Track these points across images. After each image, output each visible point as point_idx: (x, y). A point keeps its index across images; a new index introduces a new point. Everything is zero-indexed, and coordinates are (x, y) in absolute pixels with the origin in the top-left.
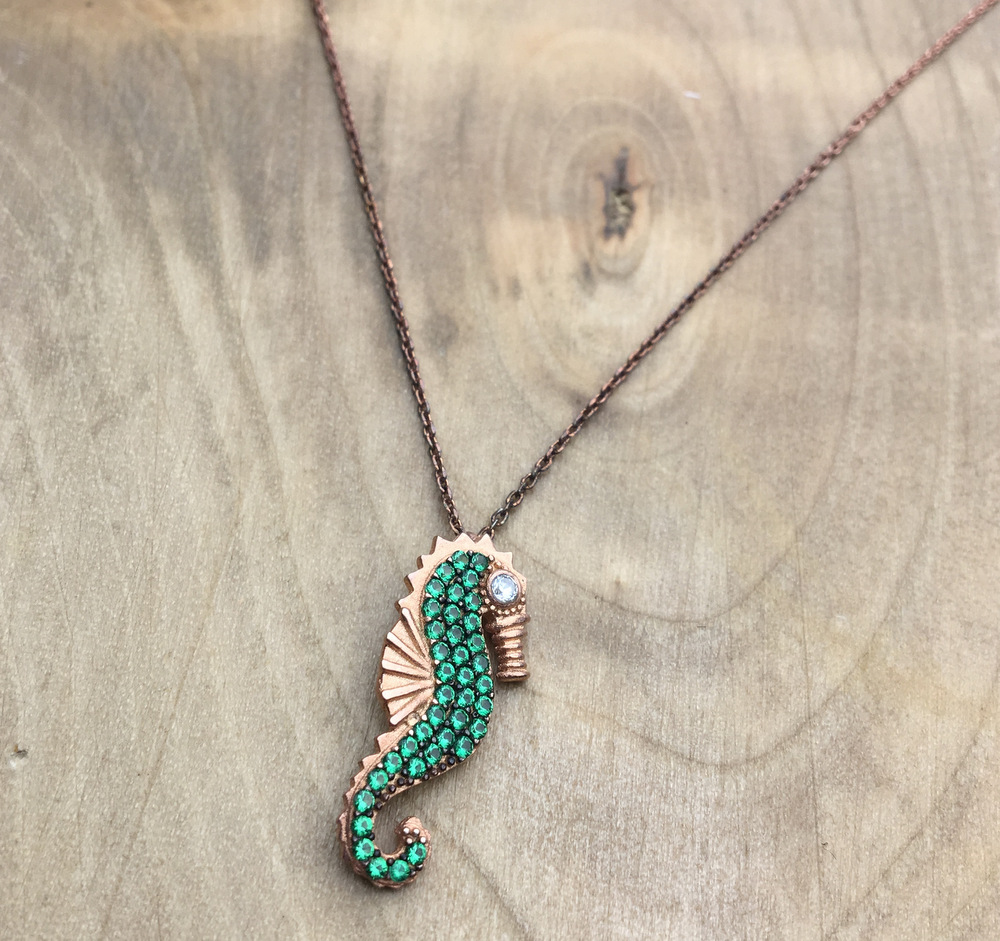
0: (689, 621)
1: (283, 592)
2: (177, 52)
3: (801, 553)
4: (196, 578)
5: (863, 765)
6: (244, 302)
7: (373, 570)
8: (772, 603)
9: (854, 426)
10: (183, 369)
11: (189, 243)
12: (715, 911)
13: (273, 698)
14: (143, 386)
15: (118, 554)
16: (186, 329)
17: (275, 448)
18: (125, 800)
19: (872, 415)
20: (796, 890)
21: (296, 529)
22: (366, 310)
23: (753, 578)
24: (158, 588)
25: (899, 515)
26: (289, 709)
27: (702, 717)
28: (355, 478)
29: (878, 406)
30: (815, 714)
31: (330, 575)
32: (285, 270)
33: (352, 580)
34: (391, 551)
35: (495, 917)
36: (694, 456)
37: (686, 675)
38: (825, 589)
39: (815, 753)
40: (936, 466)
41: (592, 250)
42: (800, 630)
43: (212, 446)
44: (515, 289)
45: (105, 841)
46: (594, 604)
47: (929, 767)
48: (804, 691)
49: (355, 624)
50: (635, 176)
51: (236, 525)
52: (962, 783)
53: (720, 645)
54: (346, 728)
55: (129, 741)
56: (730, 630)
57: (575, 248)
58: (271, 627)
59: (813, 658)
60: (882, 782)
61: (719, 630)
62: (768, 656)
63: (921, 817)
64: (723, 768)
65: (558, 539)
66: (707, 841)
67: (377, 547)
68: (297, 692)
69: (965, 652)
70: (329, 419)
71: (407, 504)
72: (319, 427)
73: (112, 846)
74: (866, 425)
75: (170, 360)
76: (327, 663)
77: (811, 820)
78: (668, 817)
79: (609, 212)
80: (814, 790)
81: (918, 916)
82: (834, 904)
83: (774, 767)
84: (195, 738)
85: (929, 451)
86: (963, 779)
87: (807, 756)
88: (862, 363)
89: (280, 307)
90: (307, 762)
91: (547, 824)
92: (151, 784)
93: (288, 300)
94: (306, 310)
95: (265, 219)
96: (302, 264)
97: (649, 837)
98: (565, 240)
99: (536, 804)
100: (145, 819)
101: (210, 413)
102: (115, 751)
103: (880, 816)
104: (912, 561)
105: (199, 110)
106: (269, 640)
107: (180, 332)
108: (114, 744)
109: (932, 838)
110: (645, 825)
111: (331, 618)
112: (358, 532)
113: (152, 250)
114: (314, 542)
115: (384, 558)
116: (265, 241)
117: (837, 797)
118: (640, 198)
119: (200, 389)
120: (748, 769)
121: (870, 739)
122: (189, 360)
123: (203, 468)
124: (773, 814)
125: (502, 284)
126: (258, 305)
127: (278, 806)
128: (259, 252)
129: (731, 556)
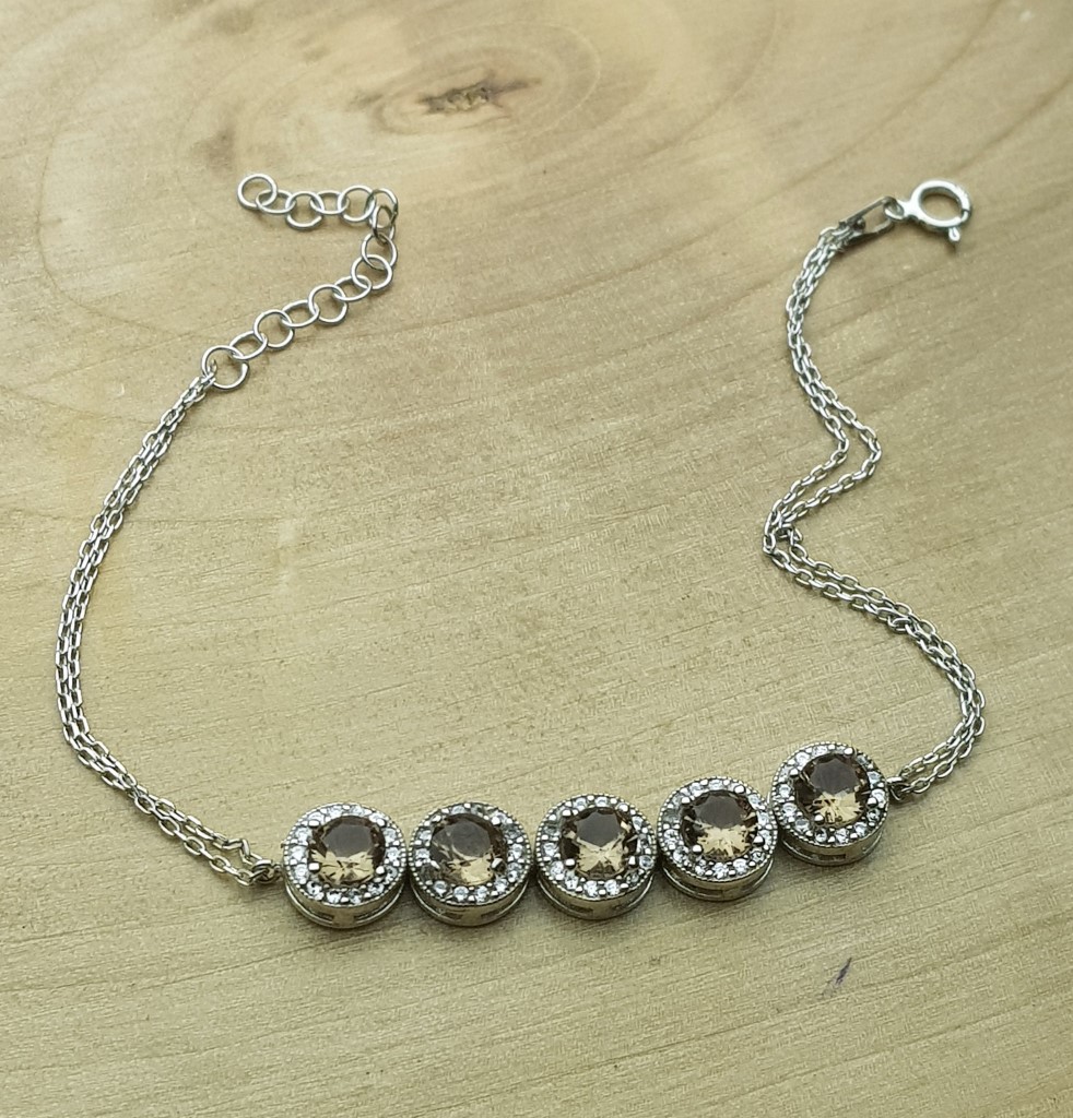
0: (54, 281)
3: (170, 342)
8: (106, 335)
19: (357, 358)
28: (53, 19)
29: (371, 360)
38: (144, 369)
41: (398, 95)
42: (92, 361)
46: (31, 211)
47: (13, 490)
48: (34, 379)
50: (510, 100)
56: (62, 312)
57: (392, 82)
59: (70, 378)
61: (57, 304)
62: (53, 345)
65: (77, 168)
71: (49, 59)
74: (342, 357)
79: (452, 95)
86: (16, 517)
98: (395, 73)
118: (487, 111)
129: (135, 292)
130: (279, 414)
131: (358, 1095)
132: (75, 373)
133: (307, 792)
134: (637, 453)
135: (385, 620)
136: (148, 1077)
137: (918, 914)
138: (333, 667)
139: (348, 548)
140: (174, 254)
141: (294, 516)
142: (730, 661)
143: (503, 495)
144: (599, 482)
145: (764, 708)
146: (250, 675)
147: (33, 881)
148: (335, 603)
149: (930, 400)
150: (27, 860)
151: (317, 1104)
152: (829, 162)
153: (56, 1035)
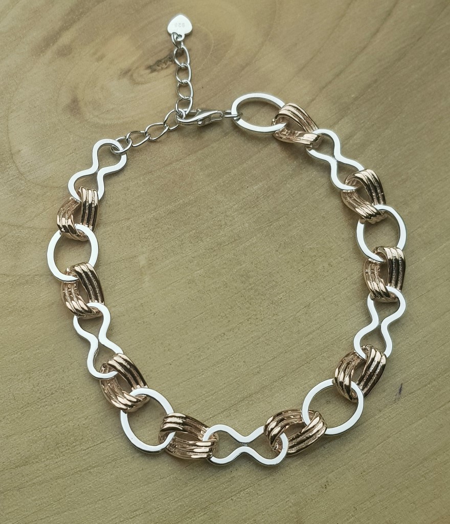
23: (55, 184)
30: (23, 227)
39: (10, 234)
41: (137, 68)
44: (101, 58)
46: (7, 149)
47: (32, 267)
48: (28, 220)
56: (31, 189)
57: (133, 63)
60: (16, 257)
61: (28, 186)
62: (31, 204)
63: (14, 273)
65: (20, 127)
79: (158, 63)
87: (7, 232)
98: (133, 59)
109: (10, 280)
121: (28, 246)
125: (99, 54)
130: (126, 213)
131: (230, 481)
132: (43, 213)
133: (178, 364)
134: (268, 197)
135: (189, 288)
136: (148, 492)
137: (423, 360)
138: (175, 311)
139: (168, 262)
140: (68, 155)
141: (143, 253)
142: (326, 274)
143: (221, 226)
144: (257, 212)
145: (344, 290)
146: (144, 323)
147: (84, 424)
148: (168, 285)
149: (376, 149)
150: (80, 416)
151: (215, 488)
152: (312, 58)
153: (109, 484)
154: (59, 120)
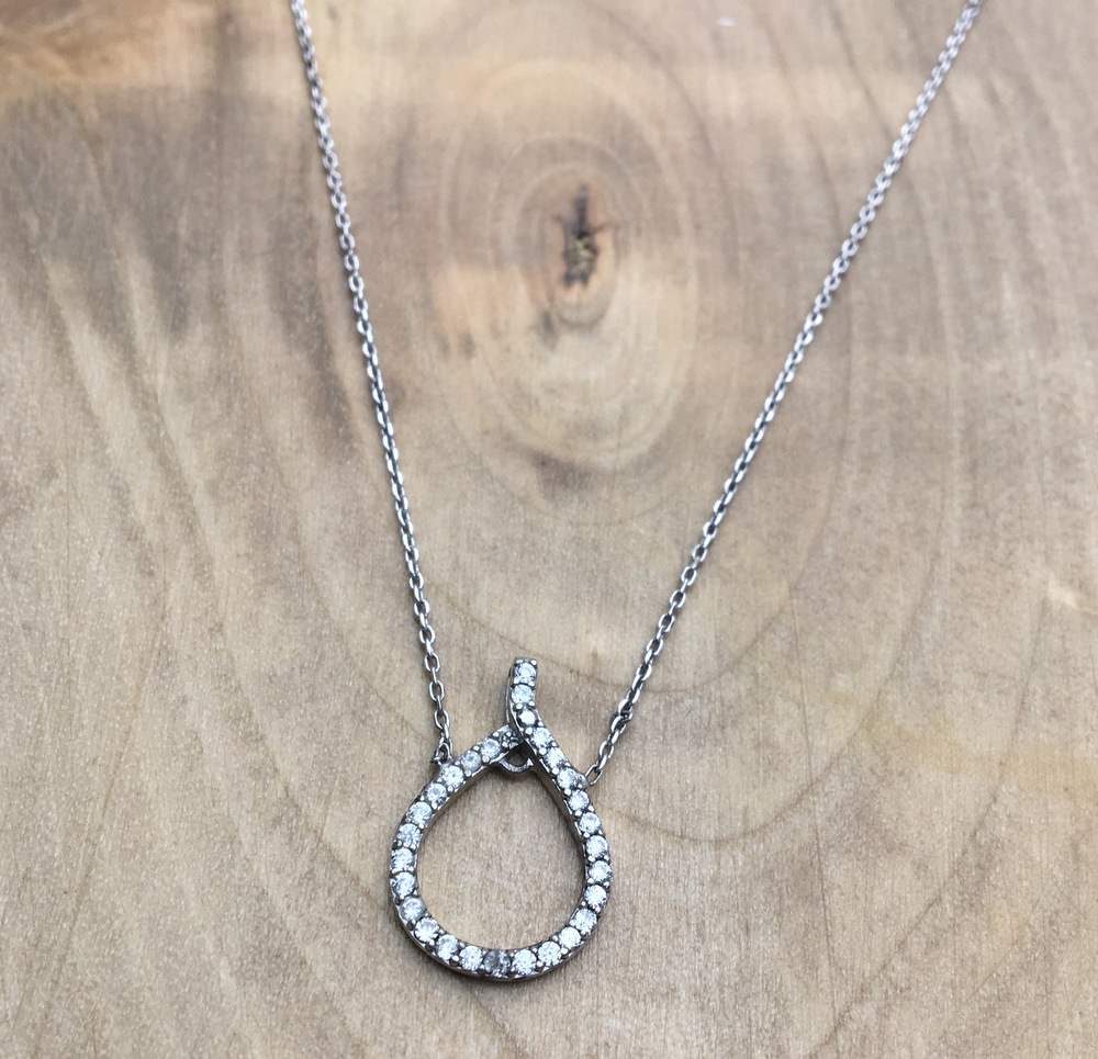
0: (676, 691)
1: (220, 687)
2: (73, 108)
3: (796, 611)
4: (119, 678)
5: (872, 831)
6: (161, 377)
7: (320, 658)
8: (767, 666)
9: (850, 472)
10: (95, 452)
11: (95, 316)
12: (716, 996)
13: (213, 801)
14: (50, 474)
15: (30, 658)
16: (97, 410)
17: (204, 532)
18: (51, 920)
19: (869, 459)
20: (804, 968)
21: (231, 619)
22: (299, 377)
23: (745, 640)
24: (78, 691)
25: (902, 563)
26: (231, 812)
27: (693, 791)
28: (296, 560)
29: (875, 448)
30: (818, 780)
31: (272, 667)
32: (205, 338)
33: (297, 670)
34: (340, 637)
35: (472, 1018)
36: (675, 514)
37: (674, 748)
38: (823, 647)
39: (819, 821)
40: (942, 507)
41: (551, 299)
42: (798, 692)
43: (131, 534)
44: (468, 346)
45: (30, 966)
46: (570, 678)
47: (946, 830)
48: (805, 756)
49: (302, 716)
50: (597, 217)
51: (163, 618)
52: (983, 843)
53: (710, 714)
54: (297, 828)
55: (53, 857)
56: (721, 697)
57: (533, 298)
58: (208, 725)
59: (813, 721)
60: (894, 848)
61: (709, 698)
62: (764, 722)
63: (938, 883)
64: (718, 843)
65: (527, 612)
66: (703, 922)
67: (323, 632)
68: (240, 793)
69: (981, 705)
70: (263, 497)
71: (356, 584)
72: (252, 507)
73: (38, 971)
74: (862, 470)
75: (79, 443)
76: (273, 760)
77: (818, 893)
78: (660, 900)
79: (569, 257)
80: (819, 860)
81: (940, 988)
82: (846, 980)
83: (775, 839)
84: (126, 849)
85: (933, 493)
86: (984, 840)
87: (810, 826)
88: (856, 405)
89: (202, 380)
90: (255, 868)
91: (526, 916)
92: (79, 902)
93: (211, 370)
94: (232, 381)
95: (181, 285)
96: (225, 332)
97: (639, 921)
98: (522, 290)
99: (513, 895)
100: (75, 939)
101: (128, 499)
102: (37, 869)
103: (893, 884)
104: (919, 612)
105: (101, 170)
106: (206, 739)
107: (89, 413)
108: (35, 862)
109: (951, 903)
110: (634, 909)
111: (275, 712)
112: (301, 618)
113: (54, 325)
114: (253, 630)
115: (331, 644)
116: (182, 309)
117: (846, 867)
118: (604, 241)
119: (115, 474)
120: (745, 843)
121: (879, 803)
122: (100, 443)
123: (122, 559)
124: (775, 889)
125: (453, 341)
126: (177, 379)
127: (224, 916)
128: (176, 321)
129: (720, 619)
130: (918, 549)
132: (808, 714)
141: (1045, 582)
154: (571, 523)
